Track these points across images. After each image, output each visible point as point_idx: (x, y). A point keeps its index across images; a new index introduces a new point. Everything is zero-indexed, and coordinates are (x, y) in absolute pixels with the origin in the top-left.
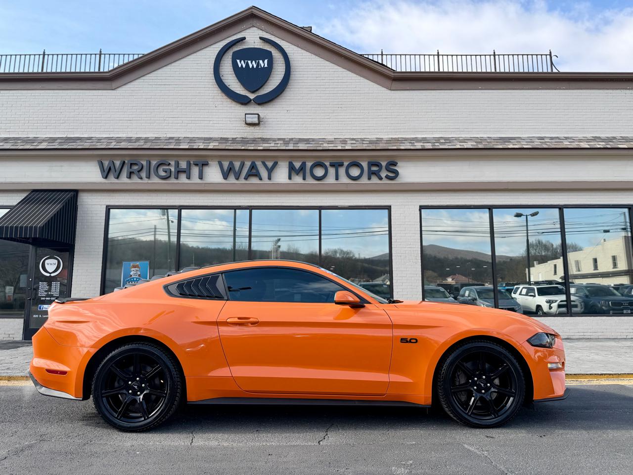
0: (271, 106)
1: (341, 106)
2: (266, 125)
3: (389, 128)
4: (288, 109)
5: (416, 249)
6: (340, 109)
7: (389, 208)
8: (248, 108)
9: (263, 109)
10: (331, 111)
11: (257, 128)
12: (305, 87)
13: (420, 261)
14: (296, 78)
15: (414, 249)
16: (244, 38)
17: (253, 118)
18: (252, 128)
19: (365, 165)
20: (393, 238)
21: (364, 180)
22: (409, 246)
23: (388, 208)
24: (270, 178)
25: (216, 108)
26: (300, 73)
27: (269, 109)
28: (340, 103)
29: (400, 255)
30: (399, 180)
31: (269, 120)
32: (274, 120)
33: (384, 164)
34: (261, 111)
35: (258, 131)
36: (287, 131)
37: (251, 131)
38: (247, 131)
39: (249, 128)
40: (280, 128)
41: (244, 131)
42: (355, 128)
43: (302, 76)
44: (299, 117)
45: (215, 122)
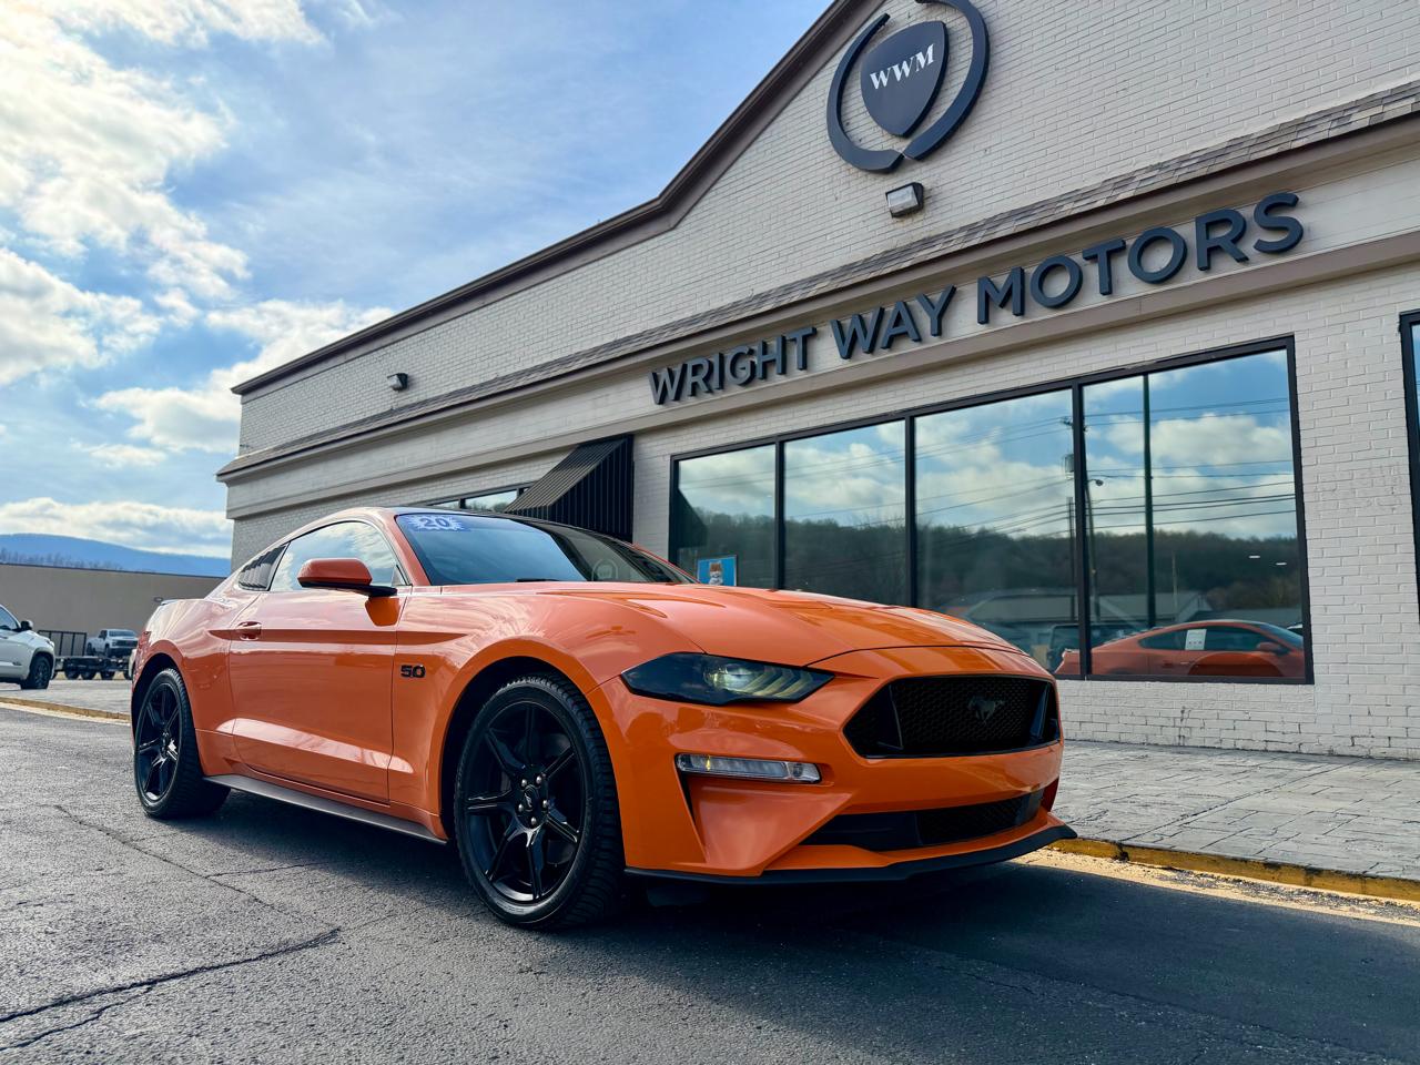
0: (948, 153)
1: (1125, 85)
2: (938, 205)
3: (1275, 96)
4: (983, 147)
5: (1393, 461)
6: (1122, 94)
7: (1286, 343)
8: (900, 178)
9: (930, 166)
10: (1098, 110)
11: (919, 217)
12: (1025, 73)
13: (1408, 499)
14: (1003, 62)
15: (1385, 463)
16: (887, 17)
17: (903, 197)
18: (908, 221)
19: (1188, 231)
20: (1303, 435)
21: (1192, 276)
22: (1362, 455)
23: (1283, 342)
24: (939, 332)
25: (838, 202)
26: (1013, 43)
27: (943, 162)
28: (1120, 79)
29: (1333, 486)
30: (1305, 251)
31: (945, 188)
32: (955, 184)
33: (1248, 212)
34: (926, 175)
35: (920, 224)
36: (986, 202)
37: (906, 230)
38: (899, 232)
39: (901, 225)
40: (969, 201)
41: (893, 233)
42: (1165, 133)
43: (1017, 48)
44: (1014, 156)
45: (836, 234)
